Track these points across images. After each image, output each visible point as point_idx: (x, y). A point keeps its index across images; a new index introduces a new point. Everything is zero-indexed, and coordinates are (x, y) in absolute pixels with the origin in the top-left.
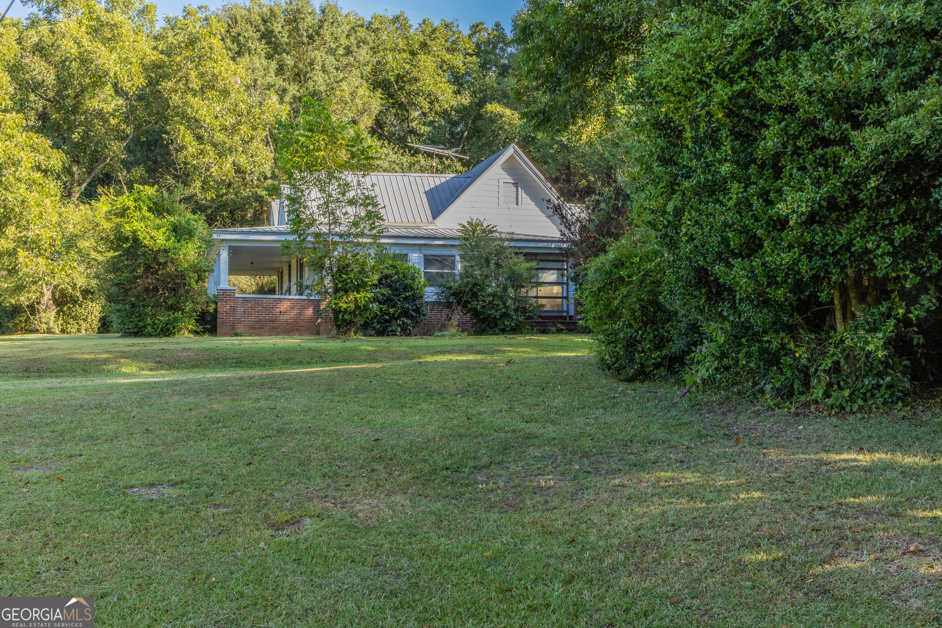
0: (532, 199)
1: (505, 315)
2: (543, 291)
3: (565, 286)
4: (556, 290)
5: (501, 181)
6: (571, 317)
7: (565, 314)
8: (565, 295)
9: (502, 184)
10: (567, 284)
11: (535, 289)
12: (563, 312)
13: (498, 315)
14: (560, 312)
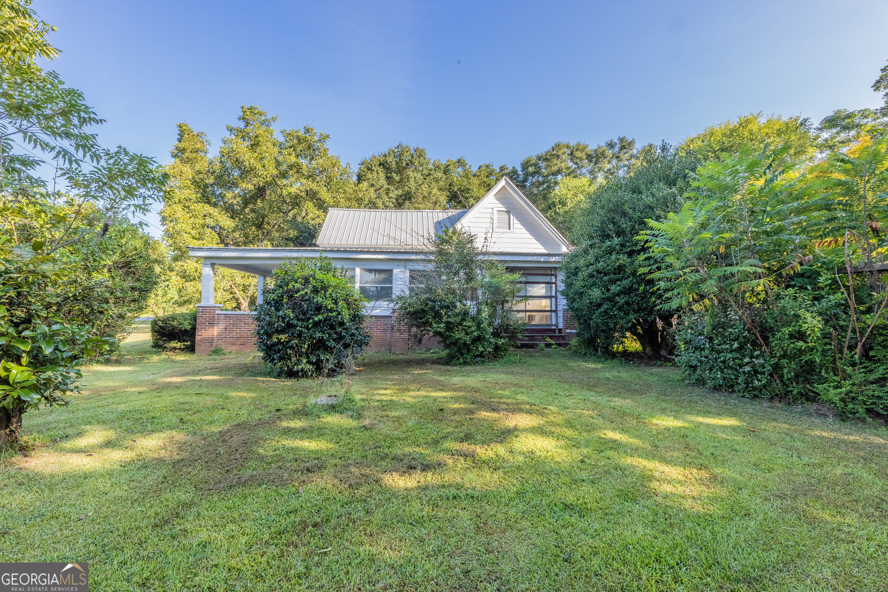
0: (522, 224)
1: (479, 339)
2: (532, 305)
3: (553, 299)
4: (545, 304)
5: (495, 210)
6: (560, 331)
7: (553, 327)
8: (554, 308)
9: (495, 212)
10: (556, 297)
11: (523, 304)
12: (552, 325)
13: (468, 339)
14: (549, 325)
